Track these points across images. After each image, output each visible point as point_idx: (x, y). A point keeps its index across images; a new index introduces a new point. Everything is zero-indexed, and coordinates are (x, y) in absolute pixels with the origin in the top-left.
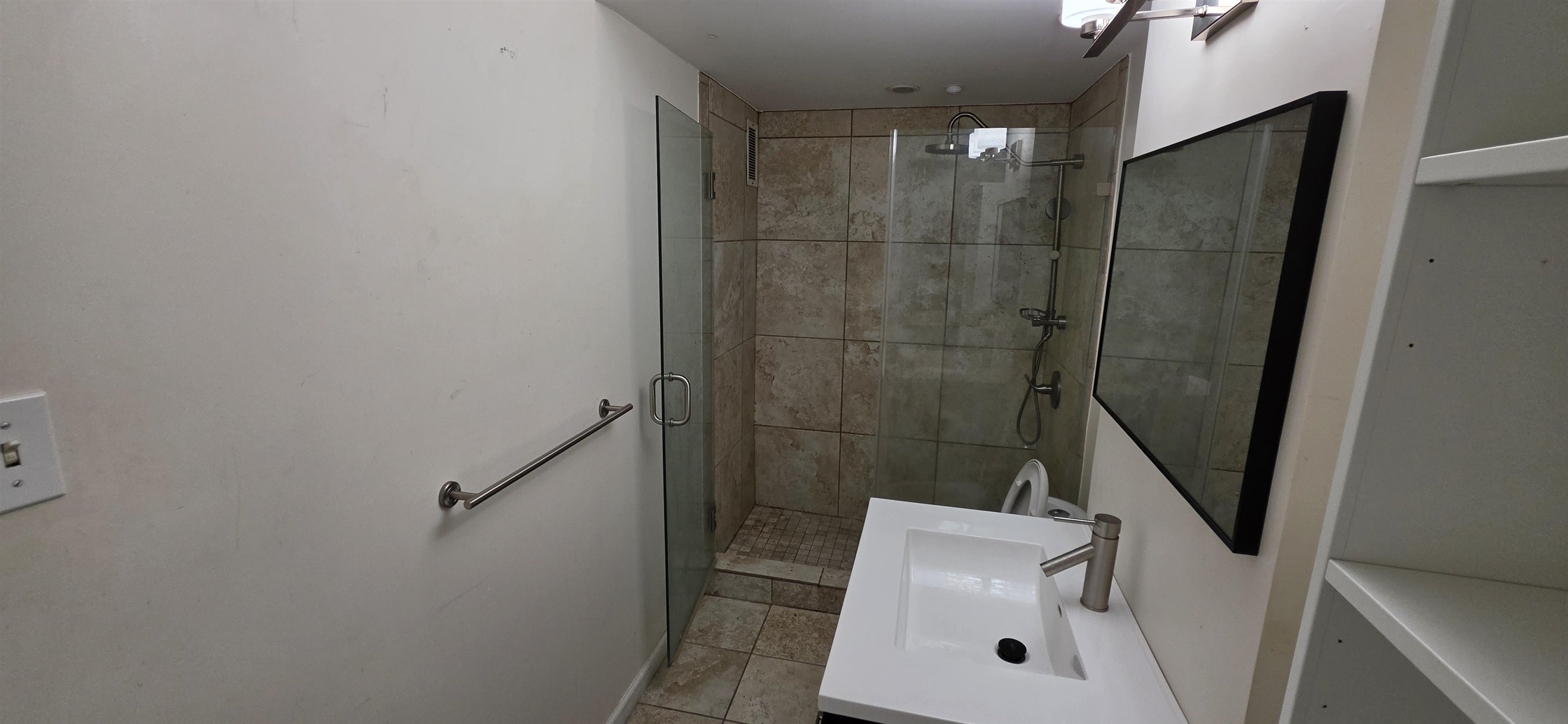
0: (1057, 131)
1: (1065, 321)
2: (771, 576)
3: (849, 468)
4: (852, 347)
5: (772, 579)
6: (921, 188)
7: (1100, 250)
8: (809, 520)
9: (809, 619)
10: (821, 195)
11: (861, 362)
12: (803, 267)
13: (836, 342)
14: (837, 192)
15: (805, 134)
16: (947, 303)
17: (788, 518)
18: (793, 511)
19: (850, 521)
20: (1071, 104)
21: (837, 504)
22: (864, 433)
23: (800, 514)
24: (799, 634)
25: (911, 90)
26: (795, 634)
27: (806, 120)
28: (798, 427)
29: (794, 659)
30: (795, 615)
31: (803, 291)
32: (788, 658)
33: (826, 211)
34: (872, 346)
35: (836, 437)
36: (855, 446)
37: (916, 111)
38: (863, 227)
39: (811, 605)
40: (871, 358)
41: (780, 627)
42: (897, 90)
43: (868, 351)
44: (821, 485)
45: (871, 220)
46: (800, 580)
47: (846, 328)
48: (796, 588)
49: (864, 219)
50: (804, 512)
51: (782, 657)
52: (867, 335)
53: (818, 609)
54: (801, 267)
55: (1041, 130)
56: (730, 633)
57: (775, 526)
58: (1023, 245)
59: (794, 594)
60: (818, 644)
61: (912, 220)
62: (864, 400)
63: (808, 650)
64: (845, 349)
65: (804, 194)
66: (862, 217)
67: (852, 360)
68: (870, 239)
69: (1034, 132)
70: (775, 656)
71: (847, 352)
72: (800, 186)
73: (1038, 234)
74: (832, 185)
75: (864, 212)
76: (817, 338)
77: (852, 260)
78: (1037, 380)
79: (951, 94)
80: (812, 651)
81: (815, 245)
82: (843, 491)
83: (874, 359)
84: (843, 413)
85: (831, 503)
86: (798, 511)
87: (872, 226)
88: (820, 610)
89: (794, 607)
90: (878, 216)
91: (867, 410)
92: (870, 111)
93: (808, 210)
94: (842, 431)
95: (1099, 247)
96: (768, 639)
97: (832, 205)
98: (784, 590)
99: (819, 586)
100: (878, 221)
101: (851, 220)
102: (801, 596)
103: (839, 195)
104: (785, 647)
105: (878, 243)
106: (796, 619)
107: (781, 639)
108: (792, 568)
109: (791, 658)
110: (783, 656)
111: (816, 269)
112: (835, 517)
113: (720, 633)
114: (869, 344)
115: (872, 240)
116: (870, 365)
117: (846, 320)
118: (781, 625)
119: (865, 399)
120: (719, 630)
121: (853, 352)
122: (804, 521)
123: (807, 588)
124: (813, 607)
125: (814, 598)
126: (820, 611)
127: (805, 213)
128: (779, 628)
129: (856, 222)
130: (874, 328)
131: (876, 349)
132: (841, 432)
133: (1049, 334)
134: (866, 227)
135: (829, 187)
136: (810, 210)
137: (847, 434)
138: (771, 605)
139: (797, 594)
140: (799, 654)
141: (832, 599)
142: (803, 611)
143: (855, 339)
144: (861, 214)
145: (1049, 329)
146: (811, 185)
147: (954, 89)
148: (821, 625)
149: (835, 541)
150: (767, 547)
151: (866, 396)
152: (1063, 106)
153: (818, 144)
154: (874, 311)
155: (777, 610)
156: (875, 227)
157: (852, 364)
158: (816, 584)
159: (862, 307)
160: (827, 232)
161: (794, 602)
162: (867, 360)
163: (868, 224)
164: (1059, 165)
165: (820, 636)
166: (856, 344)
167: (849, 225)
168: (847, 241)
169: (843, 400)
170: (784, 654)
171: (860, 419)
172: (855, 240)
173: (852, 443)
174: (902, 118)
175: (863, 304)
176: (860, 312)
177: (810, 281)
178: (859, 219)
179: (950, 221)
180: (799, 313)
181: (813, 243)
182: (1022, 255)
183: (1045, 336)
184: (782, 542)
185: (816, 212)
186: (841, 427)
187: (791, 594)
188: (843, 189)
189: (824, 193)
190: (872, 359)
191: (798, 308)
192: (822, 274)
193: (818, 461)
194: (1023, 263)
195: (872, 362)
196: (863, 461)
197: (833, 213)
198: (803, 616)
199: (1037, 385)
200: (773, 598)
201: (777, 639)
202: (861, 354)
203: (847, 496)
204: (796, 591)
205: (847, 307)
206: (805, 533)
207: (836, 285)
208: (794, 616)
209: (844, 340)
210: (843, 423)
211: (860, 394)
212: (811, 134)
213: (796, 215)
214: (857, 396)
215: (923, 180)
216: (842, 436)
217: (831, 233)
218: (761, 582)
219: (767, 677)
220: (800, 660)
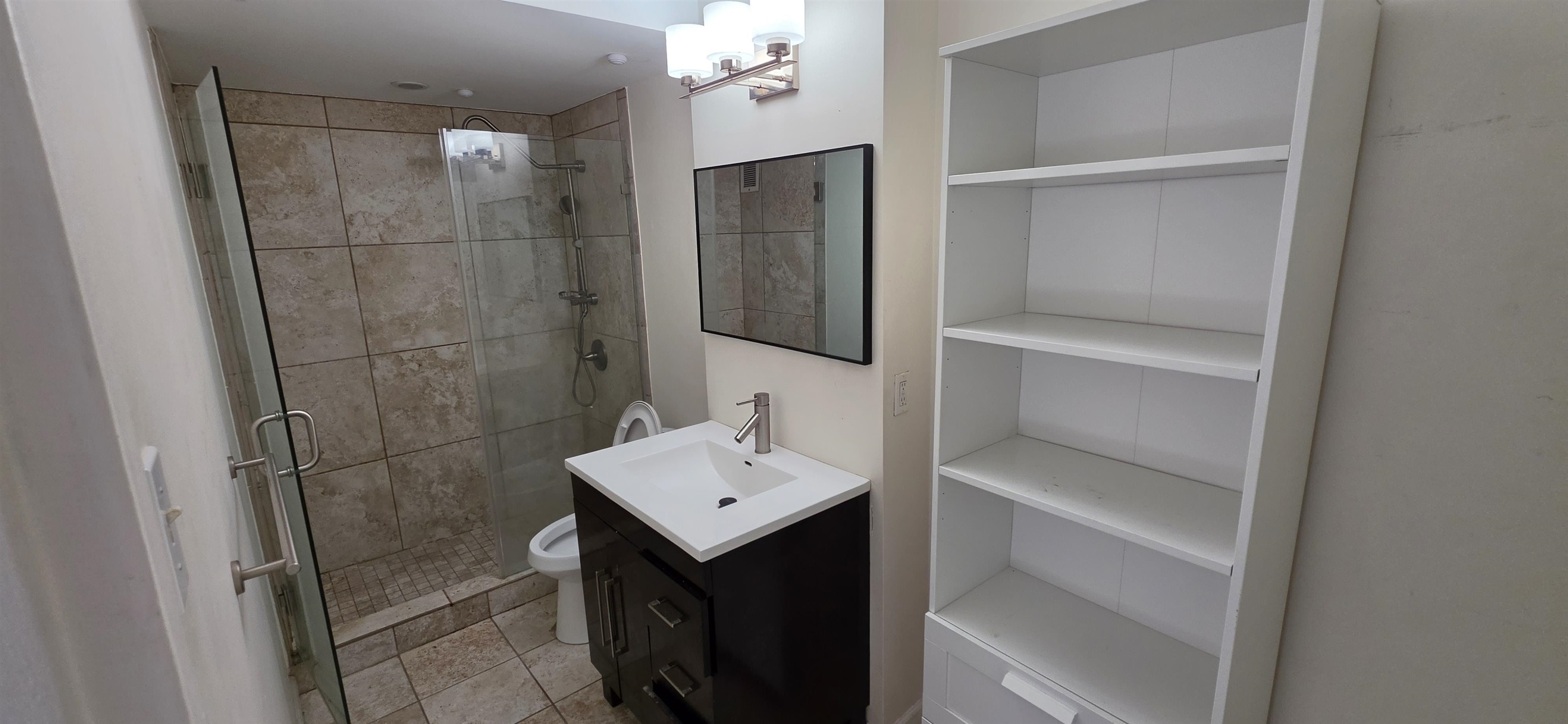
0: (544, 139)
1: (596, 298)
2: (391, 624)
3: (406, 492)
4: (379, 362)
5: (393, 626)
6: (427, 187)
7: (629, 235)
8: (371, 568)
9: (452, 641)
10: (300, 194)
11: (396, 376)
12: (293, 280)
13: (358, 360)
14: (323, 190)
15: (258, 119)
16: (478, 299)
17: (343, 576)
18: (343, 568)
19: (420, 548)
20: (551, 117)
21: (399, 538)
22: (416, 450)
23: (356, 567)
24: (454, 658)
25: (420, 87)
26: (450, 660)
27: (257, 102)
28: (329, 469)
29: (469, 677)
30: (435, 647)
31: (299, 309)
32: (462, 680)
33: (312, 213)
34: (405, 356)
35: (382, 466)
36: (408, 467)
37: (405, 106)
38: (367, 229)
39: (446, 629)
40: (406, 368)
41: (428, 664)
42: (401, 86)
43: (401, 362)
44: (375, 524)
45: (375, 221)
46: (427, 611)
47: (368, 342)
48: (424, 621)
49: (365, 220)
50: (359, 563)
51: (455, 683)
52: (397, 345)
53: (455, 629)
54: (290, 280)
55: (532, 137)
56: (374, 703)
57: (334, 591)
58: (536, 238)
59: (424, 629)
60: (481, 653)
61: (424, 219)
62: (408, 415)
63: (476, 662)
64: (372, 366)
65: (274, 193)
66: (363, 219)
67: (384, 376)
68: (377, 241)
69: (527, 138)
70: (447, 687)
71: (375, 368)
72: (266, 182)
73: (547, 228)
74: (314, 182)
75: (364, 213)
76: (331, 361)
77: (360, 267)
78: (584, 351)
79: (464, 97)
80: (480, 661)
81: (305, 253)
82: (403, 520)
83: (411, 369)
84: (385, 436)
85: (391, 540)
86: (349, 566)
87: (377, 227)
88: (458, 628)
89: (427, 643)
90: (382, 216)
91: (413, 424)
92: (348, 101)
93: (285, 212)
94: (388, 456)
95: (628, 234)
96: (426, 680)
97: (320, 206)
98: (411, 631)
99: (451, 605)
100: (384, 223)
101: (348, 221)
102: (433, 627)
103: (326, 193)
104: (450, 674)
105: (389, 246)
106: (439, 650)
107: (439, 672)
108: (408, 606)
109: (465, 677)
110: (456, 681)
111: (311, 281)
112: (401, 551)
113: (362, 710)
114: (401, 354)
115: (380, 243)
116: (407, 376)
117: (367, 334)
118: (427, 663)
119: (409, 413)
120: (358, 709)
121: (384, 368)
122: (367, 570)
123: (439, 614)
124: (449, 631)
125: (449, 620)
126: (458, 630)
127: (281, 216)
128: (427, 666)
129: (356, 224)
130: (403, 336)
131: (410, 358)
132: (386, 457)
133: (586, 310)
134: (370, 229)
135: (309, 184)
136: (288, 212)
137: (395, 457)
138: (398, 656)
139: (428, 627)
140: (469, 670)
141: (469, 610)
142: (440, 639)
143: (383, 352)
144: (360, 216)
145: (586, 305)
146: (282, 183)
147: (466, 92)
148: (469, 639)
149: (420, 570)
150: (345, 612)
151: (409, 410)
152: (544, 118)
153: (283, 134)
154: (399, 318)
155: (409, 656)
156: (381, 228)
157: (385, 380)
158: (448, 604)
159: (384, 317)
160: (319, 237)
161: (426, 637)
162: (403, 372)
163: (372, 226)
164: (566, 169)
165: (478, 646)
166: (385, 358)
167: (347, 227)
168: (349, 246)
169: (382, 422)
170: (455, 680)
171: (407, 436)
172: (359, 244)
173: (404, 466)
174: (390, 113)
175: (385, 313)
176: (382, 322)
177: (305, 296)
178: (359, 220)
179: (465, 220)
180: (299, 336)
181: (301, 252)
182: (538, 247)
183: (583, 313)
184: (358, 600)
185: (296, 214)
186: (386, 452)
187: (421, 630)
188: (331, 187)
189: (304, 191)
190: (408, 370)
191: (296, 330)
192: (322, 286)
193: (364, 499)
194: (540, 254)
195: (408, 372)
196: (420, 480)
197: (322, 215)
198: (444, 644)
199: (585, 354)
200: (399, 648)
201: (435, 674)
202: (393, 367)
203: (410, 524)
204: (425, 624)
205: (364, 318)
206: (379, 580)
207: (344, 296)
208: (435, 649)
209: (369, 356)
210: (387, 447)
211: (402, 411)
212: (268, 120)
213: (267, 219)
214: (398, 413)
215: (427, 178)
216: (389, 461)
217: (324, 238)
218: (380, 636)
219: (455, 705)
220: (476, 673)
